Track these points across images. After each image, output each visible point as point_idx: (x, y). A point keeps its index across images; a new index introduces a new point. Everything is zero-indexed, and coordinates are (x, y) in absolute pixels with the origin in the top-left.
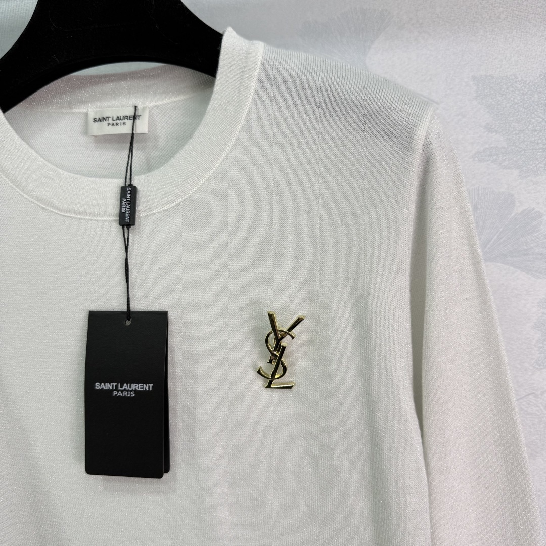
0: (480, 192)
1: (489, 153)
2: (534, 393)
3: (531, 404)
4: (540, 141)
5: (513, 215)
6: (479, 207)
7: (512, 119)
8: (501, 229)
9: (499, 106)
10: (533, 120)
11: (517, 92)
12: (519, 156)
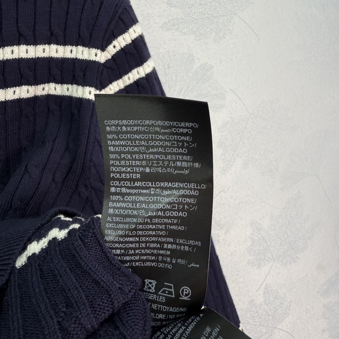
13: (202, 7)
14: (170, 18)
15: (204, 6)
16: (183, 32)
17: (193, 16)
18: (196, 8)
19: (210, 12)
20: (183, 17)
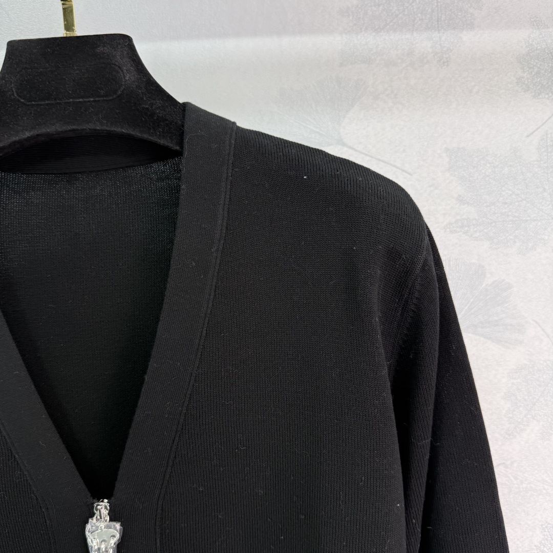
0: (451, 262)
1: (460, 224)
4: (510, 213)
5: (484, 286)
7: (483, 191)
8: (472, 300)
9: (471, 179)
10: (504, 193)
11: (488, 165)
12: (490, 228)
13: (506, 206)
14: (459, 217)
15: (508, 206)
16: (474, 236)
17: (492, 218)
18: (496, 208)
19: (517, 214)
20: (477, 218)
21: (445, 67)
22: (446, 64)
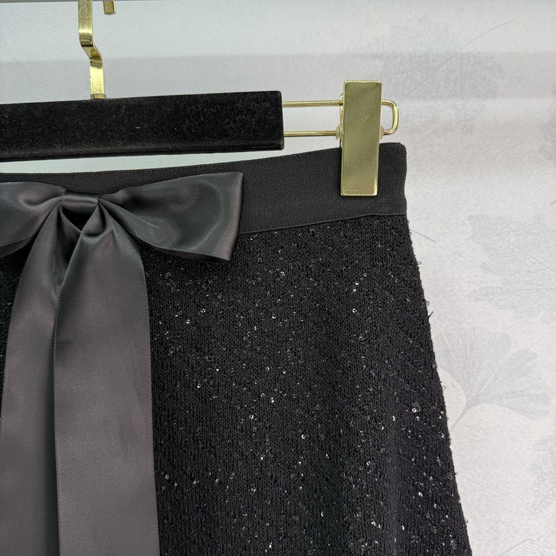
0: (476, 331)
1: (485, 292)
2: (530, 539)
3: (528, 550)
4: (534, 282)
5: (508, 355)
6: (476, 347)
7: (507, 259)
8: (497, 370)
9: (495, 246)
10: (527, 261)
11: (512, 233)
12: (514, 297)
15: (532, 274)
16: (498, 304)
18: (520, 276)
20: (501, 286)
21: (469, 134)
22: (470, 132)
